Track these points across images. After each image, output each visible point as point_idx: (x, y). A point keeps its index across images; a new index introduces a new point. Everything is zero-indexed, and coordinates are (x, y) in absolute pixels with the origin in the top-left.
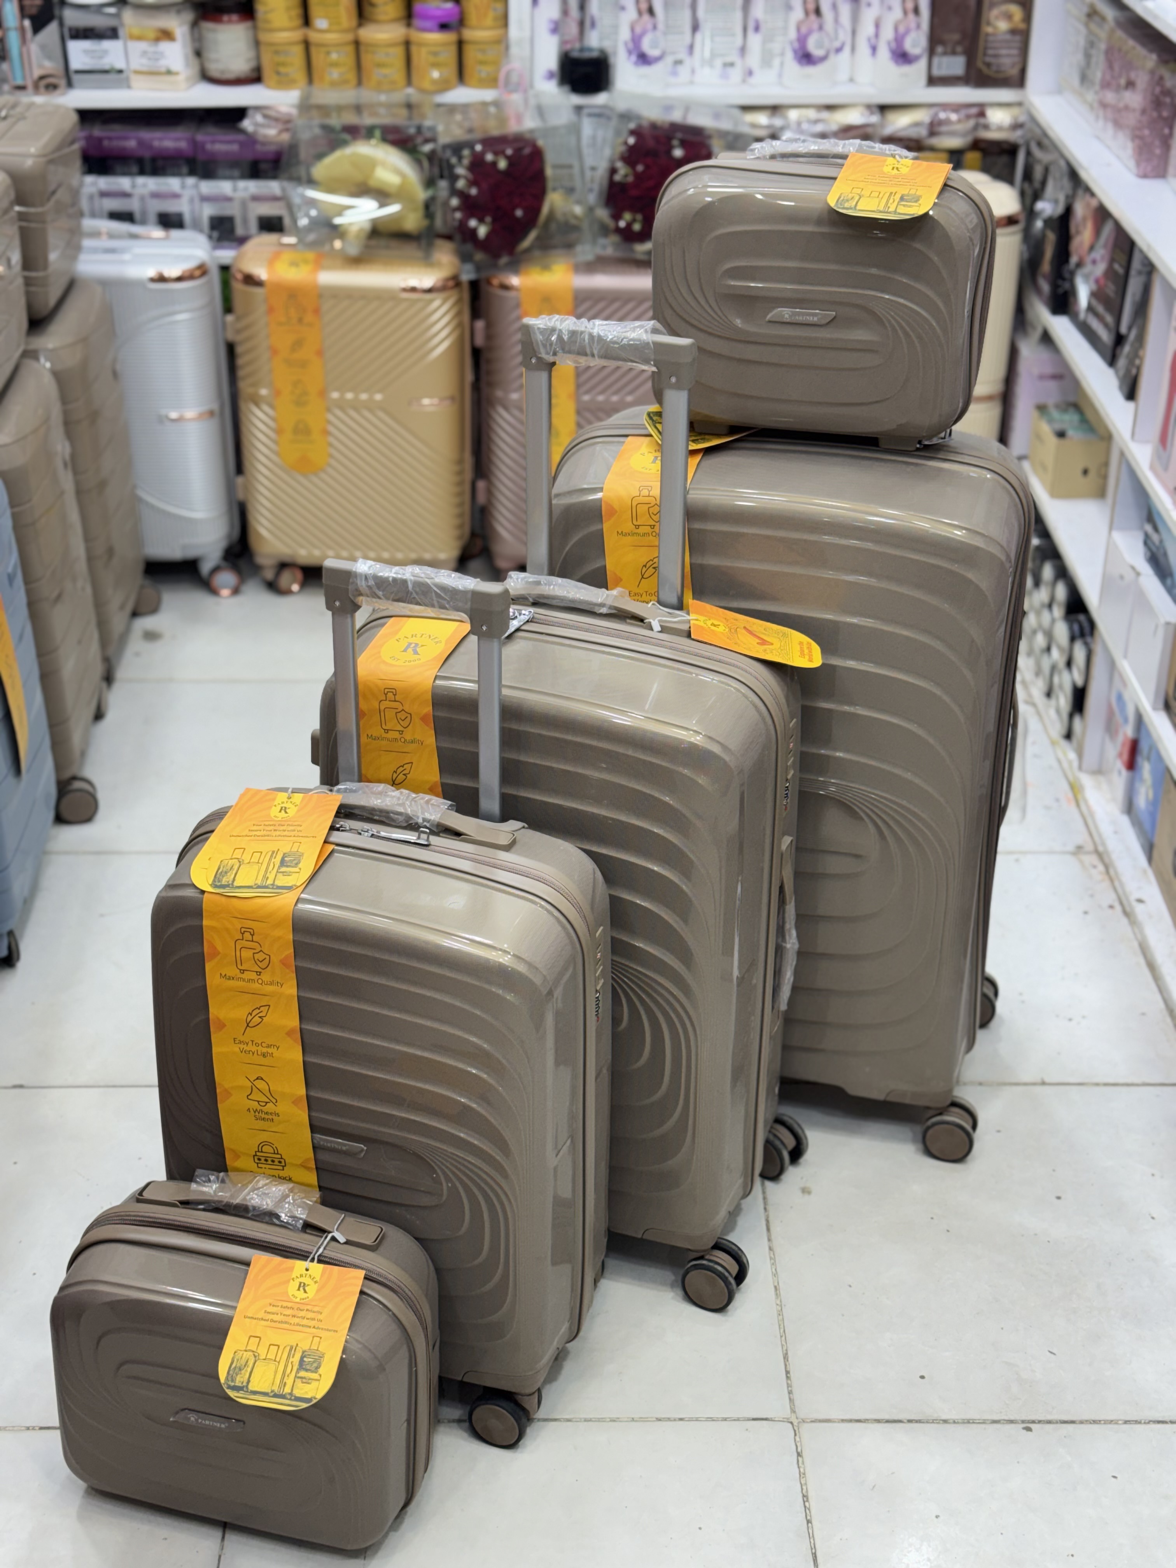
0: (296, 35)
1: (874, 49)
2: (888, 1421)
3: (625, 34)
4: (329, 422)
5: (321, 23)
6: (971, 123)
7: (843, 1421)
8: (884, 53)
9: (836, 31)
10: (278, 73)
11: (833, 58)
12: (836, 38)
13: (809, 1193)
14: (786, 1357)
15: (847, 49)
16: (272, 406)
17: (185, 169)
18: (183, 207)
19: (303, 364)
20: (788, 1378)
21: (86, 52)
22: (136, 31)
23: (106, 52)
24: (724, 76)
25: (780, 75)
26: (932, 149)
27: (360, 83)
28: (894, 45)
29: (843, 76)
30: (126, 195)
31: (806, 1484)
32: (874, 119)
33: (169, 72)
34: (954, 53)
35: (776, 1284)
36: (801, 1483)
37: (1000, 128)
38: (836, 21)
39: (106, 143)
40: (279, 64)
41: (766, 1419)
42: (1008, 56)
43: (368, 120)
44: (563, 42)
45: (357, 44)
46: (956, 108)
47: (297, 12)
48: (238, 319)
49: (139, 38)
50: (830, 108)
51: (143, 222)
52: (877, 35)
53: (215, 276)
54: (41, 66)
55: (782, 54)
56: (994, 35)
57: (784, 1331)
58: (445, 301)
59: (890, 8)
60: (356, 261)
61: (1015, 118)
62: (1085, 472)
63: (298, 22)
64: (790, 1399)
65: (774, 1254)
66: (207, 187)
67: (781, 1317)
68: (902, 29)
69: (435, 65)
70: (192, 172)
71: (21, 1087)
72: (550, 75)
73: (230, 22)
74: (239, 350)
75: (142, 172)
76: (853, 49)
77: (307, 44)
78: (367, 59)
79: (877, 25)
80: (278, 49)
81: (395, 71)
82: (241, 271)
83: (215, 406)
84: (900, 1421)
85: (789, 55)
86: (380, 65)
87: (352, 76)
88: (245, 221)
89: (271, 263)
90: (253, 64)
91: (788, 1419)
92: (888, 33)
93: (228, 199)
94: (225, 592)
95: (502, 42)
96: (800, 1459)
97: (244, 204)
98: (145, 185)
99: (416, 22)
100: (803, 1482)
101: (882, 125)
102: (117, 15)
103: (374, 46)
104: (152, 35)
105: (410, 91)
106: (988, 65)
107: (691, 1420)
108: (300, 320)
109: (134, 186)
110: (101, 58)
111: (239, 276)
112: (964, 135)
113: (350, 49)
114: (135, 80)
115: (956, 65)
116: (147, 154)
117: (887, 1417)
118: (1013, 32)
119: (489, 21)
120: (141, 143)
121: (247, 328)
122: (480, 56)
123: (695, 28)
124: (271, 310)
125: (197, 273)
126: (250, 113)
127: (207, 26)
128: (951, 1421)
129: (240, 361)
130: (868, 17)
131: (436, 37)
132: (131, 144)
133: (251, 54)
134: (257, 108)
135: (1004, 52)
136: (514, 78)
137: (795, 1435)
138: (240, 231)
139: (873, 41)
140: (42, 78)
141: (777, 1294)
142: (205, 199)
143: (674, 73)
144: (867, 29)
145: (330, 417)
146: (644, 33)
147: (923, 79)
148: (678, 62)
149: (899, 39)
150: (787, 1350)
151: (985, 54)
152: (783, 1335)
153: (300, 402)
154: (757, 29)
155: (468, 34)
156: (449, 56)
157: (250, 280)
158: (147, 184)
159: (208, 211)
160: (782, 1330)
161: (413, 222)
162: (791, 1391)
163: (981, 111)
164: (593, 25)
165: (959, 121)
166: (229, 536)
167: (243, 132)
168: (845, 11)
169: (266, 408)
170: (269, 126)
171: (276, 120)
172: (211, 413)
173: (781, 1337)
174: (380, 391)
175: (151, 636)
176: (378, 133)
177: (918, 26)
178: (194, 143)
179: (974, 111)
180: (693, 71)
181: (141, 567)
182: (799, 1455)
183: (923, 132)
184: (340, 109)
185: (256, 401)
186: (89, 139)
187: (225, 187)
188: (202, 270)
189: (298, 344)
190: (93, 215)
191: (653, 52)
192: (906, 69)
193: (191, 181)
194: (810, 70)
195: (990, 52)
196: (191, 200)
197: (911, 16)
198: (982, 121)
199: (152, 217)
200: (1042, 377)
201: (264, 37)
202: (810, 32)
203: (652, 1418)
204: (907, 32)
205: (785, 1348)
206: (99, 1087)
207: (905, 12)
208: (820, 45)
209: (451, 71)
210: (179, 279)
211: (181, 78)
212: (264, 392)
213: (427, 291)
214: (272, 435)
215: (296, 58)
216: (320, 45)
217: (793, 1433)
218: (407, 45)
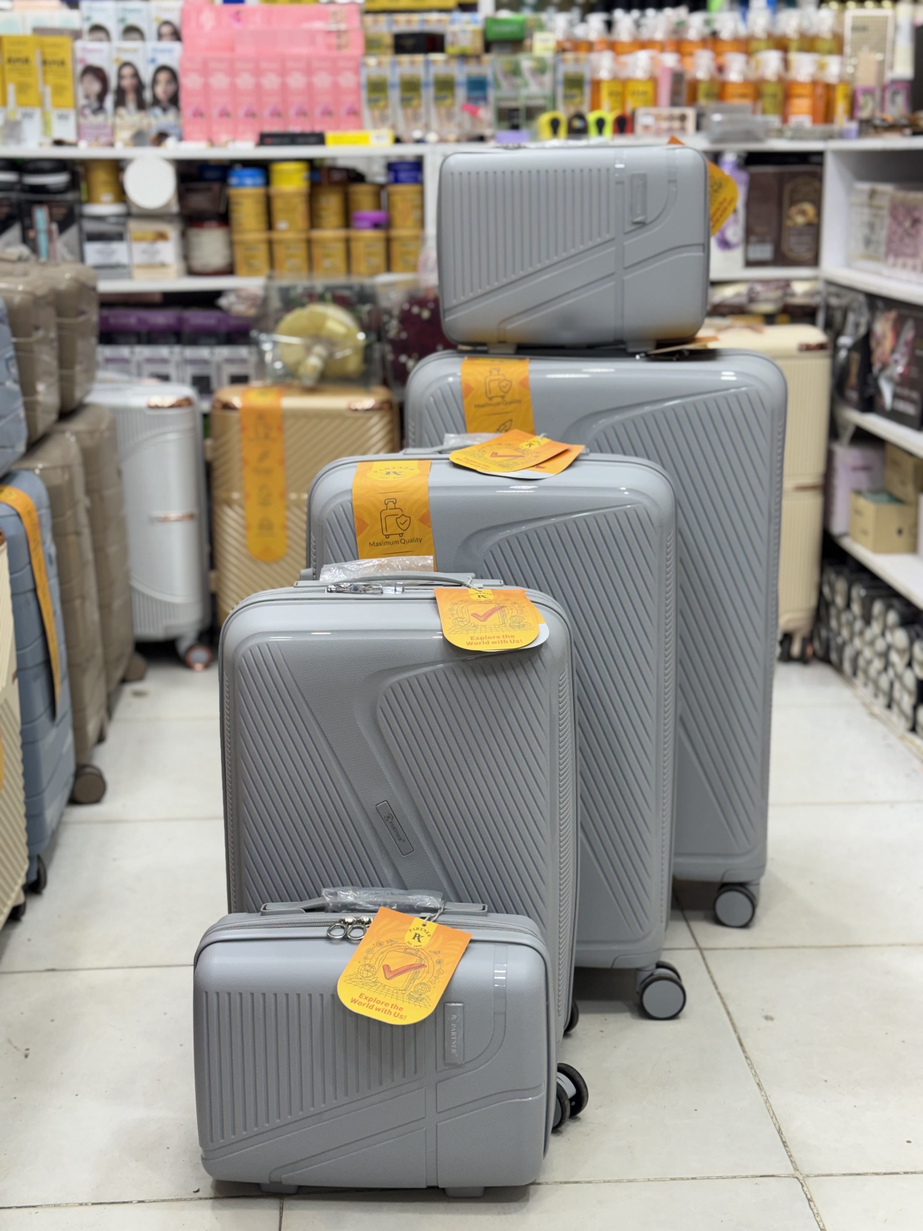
2: (885, 1174)
4: (288, 519)
5: (282, 225)
6: (779, 294)
7: (844, 1175)
10: (248, 265)
13: (772, 1019)
14: (780, 1132)
16: (242, 507)
17: (172, 339)
18: (171, 370)
19: (268, 472)
20: (785, 1146)
21: (99, 251)
22: (138, 234)
23: (113, 252)
26: (752, 313)
27: (310, 270)
30: (126, 361)
31: (821, 1221)
33: (163, 265)
34: (764, 242)
35: (758, 1081)
36: (817, 1221)
37: (802, 296)
39: (112, 320)
40: (249, 258)
41: (773, 1176)
45: (309, 242)
46: (769, 281)
47: (262, 219)
48: (216, 440)
49: (141, 240)
56: (793, 227)
57: (774, 1113)
58: (382, 418)
60: (311, 391)
61: (815, 287)
62: (900, 532)
63: (263, 225)
64: (791, 1161)
65: (750, 1061)
66: (190, 352)
67: (768, 1104)
69: (370, 255)
70: (179, 342)
71: (53, 970)
73: (210, 228)
74: (216, 464)
75: (139, 343)
78: (317, 252)
80: (248, 246)
81: (337, 262)
82: (219, 402)
83: (194, 511)
84: (897, 1173)
86: (327, 256)
87: (304, 265)
88: (219, 377)
89: (243, 395)
90: (228, 259)
91: (793, 1175)
93: (205, 362)
94: (199, 666)
95: (420, 237)
96: (812, 1204)
97: (219, 366)
98: (141, 352)
99: (355, 225)
100: (818, 1219)
101: (713, 295)
102: (124, 224)
103: (322, 242)
104: (150, 236)
105: (350, 276)
106: (790, 250)
108: (267, 436)
109: (132, 353)
110: (110, 256)
111: (218, 405)
112: (775, 302)
113: (303, 247)
114: (137, 273)
115: (765, 251)
116: (143, 329)
117: (884, 1171)
118: (809, 224)
119: (409, 222)
120: (140, 321)
121: (222, 446)
122: (403, 249)
124: (243, 429)
125: (181, 403)
126: (225, 293)
127: (193, 231)
129: (217, 475)
131: (369, 234)
132: (132, 322)
133: (226, 252)
134: (232, 291)
136: (430, 263)
137: (803, 1186)
138: (214, 385)
141: (760, 1089)
142: (188, 362)
145: (289, 514)
147: (742, 262)
150: (779, 1127)
151: (788, 241)
153: (265, 503)
155: (395, 233)
156: (380, 248)
157: (227, 407)
158: (144, 352)
159: (190, 371)
160: (771, 1114)
161: (354, 364)
162: (791, 1155)
163: (786, 284)
165: (771, 291)
166: (202, 621)
167: (218, 308)
169: (237, 508)
170: (239, 304)
171: (246, 299)
172: (191, 517)
173: (772, 1118)
175: (138, 694)
176: (328, 297)
177: (737, 223)
178: (180, 320)
179: (782, 284)
181: (132, 645)
182: (809, 1200)
183: (743, 300)
185: (229, 503)
186: (104, 319)
187: (203, 352)
188: (187, 402)
189: (264, 456)
192: (728, 253)
193: (177, 349)
196: (177, 364)
198: (788, 291)
199: (146, 374)
200: (855, 469)
201: (238, 238)
203: (667, 1178)
204: (728, 225)
205: (777, 1126)
206: (123, 968)
209: (381, 261)
210: (170, 407)
211: (173, 271)
212: (236, 495)
213: (368, 410)
214: (242, 530)
215: (262, 253)
216: (281, 242)
217: (800, 1186)
218: (348, 241)
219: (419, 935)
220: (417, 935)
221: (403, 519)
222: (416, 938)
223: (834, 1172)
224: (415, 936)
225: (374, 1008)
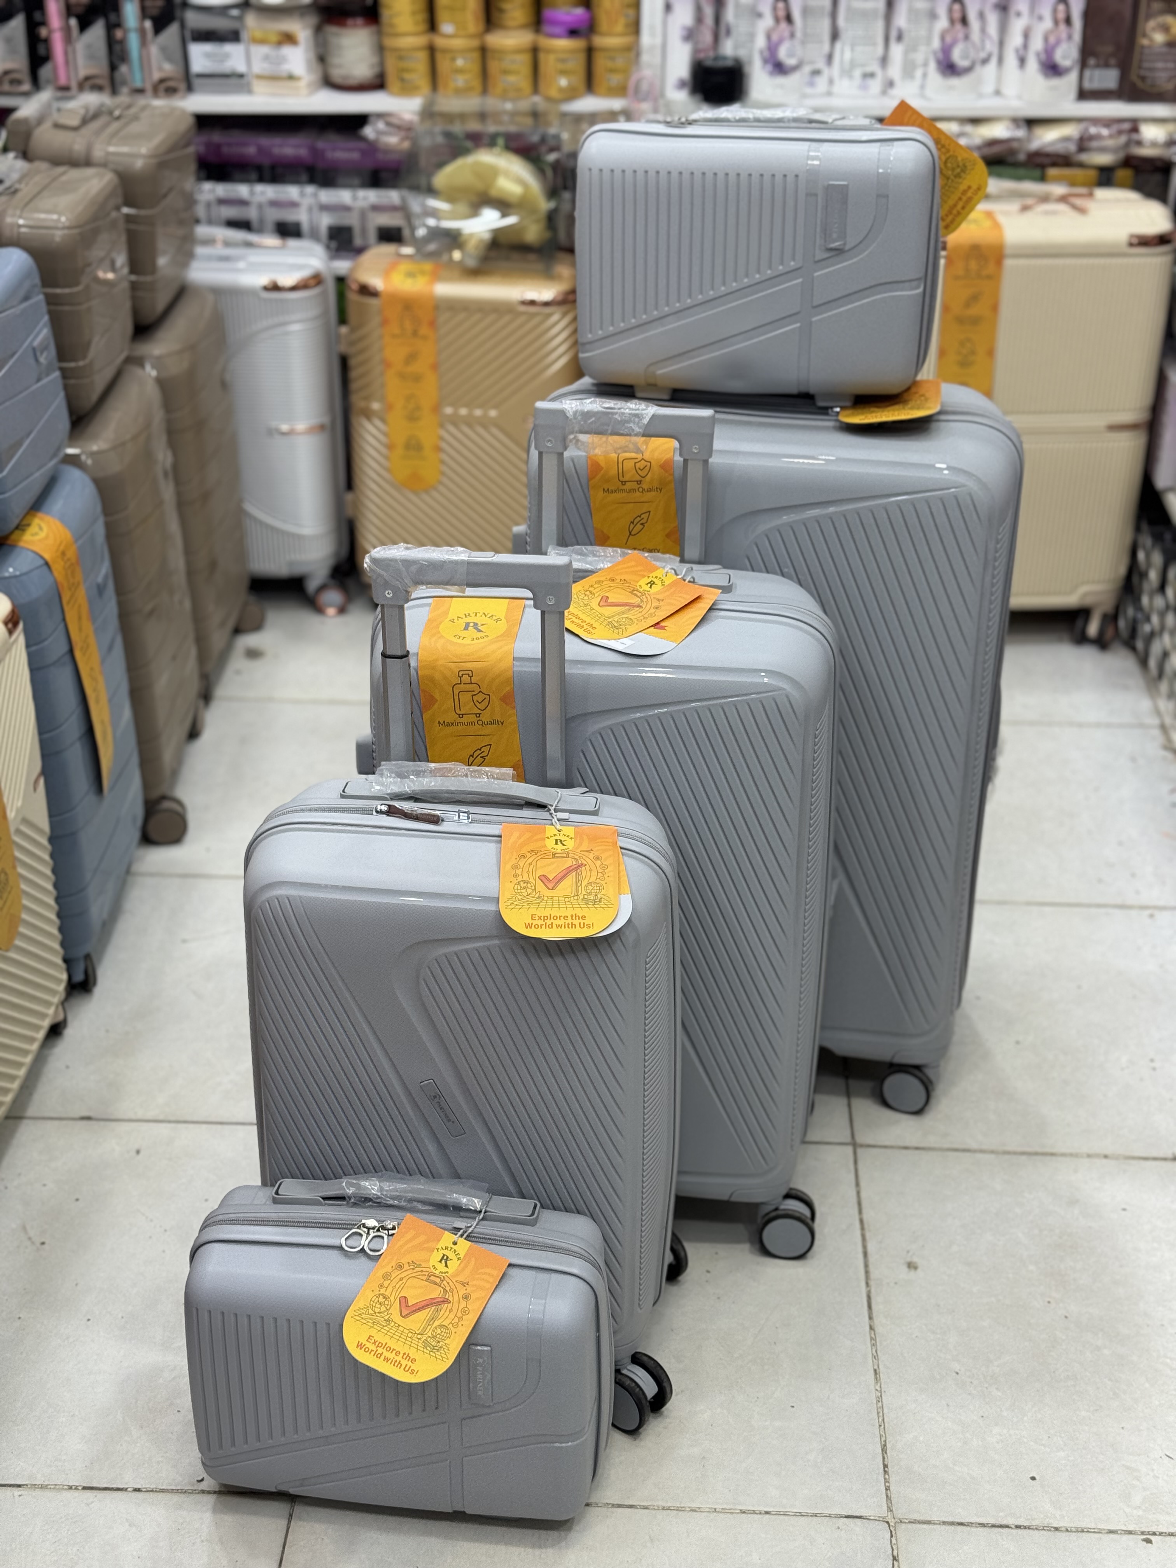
0: (421, 40)
1: (1022, 61)
2: (993, 1526)
3: (761, 42)
4: (442, 438)
5: (447, 28)
6: (1123, 139)
7: (944, 1523)
8: (1033, 64)
9: (983, 41)
10: (402, 80)
11: (978, 69)
12: (983, 48)
13: (916, 1268)
14: (884, 1449)
15: (994, 61)
16: (383, 420)
17: (304, 177)
18: (302, 217)
19: (417, 378)
20: (886, 1472)
21: (208, 55)
22: (258, 34)
23: (227, 56)
24: (864, 87)
25: (922, 87)
26: (1081, 165)
27: (485, 91)
28: (1043, 57)
29: (989, 88)
30: (242, 203)
32: (1021, 133)
33: (291, 77)
34: (1107, 65)
35: (876, 1367)
37: (1154, 144)
38: (983, 30)
39: (225, 150)
40: (404, 70)
41: (860, 1517)
42: (1166, 69)
43: (491, 128)
44: (696, 51)
45: (484, 51)
46: (1108, 122)
47: (422, 16)
48: (353, 330)
49: (262, 42)
50: (976, 121)
51: (260, 230)
52: (1025, 46)
53: (331, 286)
54: (160, 69)
55: (925, 65)
56: (1149, 47)
57: (883, 1420)
58: (565, 314)
59: (1040, 18)
60: (475, 273)
61: (1170, 135)
63: (423, 27)
64: (887, 1496)
65: (875, 1334)
66: (327, 196)
67: (880, 1404)
68: (1052, 40)
69: (563, 72)
70: (312, 180)
72: (682, 84)
73: (355, 26)
74: (352, 362)
75: (261, 179)
76: (1000, 60)
77: (432, 50)
78: (494, 66)
79: (1026, 35)
80: (401, 55)
81: (520, 78)
82: (356, 281)
83: (326, 420)
84: (1007, 1527)
85: (932, 66)
86: (506, 72)
87: (477, 83)
88: (364, 231)
89: (387, 273)
90: (376, 70)
91: (884, 1518)
92: (1037, 44)
93: (347, 209)
94: (331, 611)
95: (633, 50)
96: (896, 1564)
97: (363, 214)
98: (263, 193)
99: (546, 28)
101: (1029, 139)
102: (240, 18)
103: (501, 53)
104: (274, 38)
105: (537, 99)
106: (1143, 79)
107: (778, 1514)
108: (415, 333)
109: (252, 193)
110: (222, 61)
111: (354, 286)
112: (1115, 150)
113: (476, 55)
114: (257, 86)
115: (1109, 78)
116: (266, 162)
117: (992, 1521)
118: (1171, 45)
119: (620, 27)
120: (261, 150)
121: (361, 339)
122: (610, 64)
123: (835, 36)
124: (385, 322)
125: (312, 282)
126: (372, 119)
127: (331, 30)
128: (1063, 1529)
129: (353, 374)
130: (1017, 26)
131: (564, 43)
132: (251, 150)
133: (375, 60)
134: (380, 116)
135: (1160, 65)
136: (644, 86)
137: (892, 1536)
138: (358, 241)
139: (1021, 52)
140: (162, 81)
141: (876, 1378)
142: (325, 208)
143: (812, 84)
144: (1015, 40)
145: (442, 433)
146: (780, 41)
147: (1073, 92)
148: (816, 73)
149: (1049, 51)
150: (885, 1441)
151: (1140, 67)
152: (882, 1425)
153: (412, 417)
154: (900, 38)
155: (599, 41)
156: (577, 64)
157: (365, 290)
158: (265, 192)
159: (326, 221)
160: (881, 1420)
161: (533, 233)
162: (889, 1487)
163: (1134, 125)
164: (728, 32)
165: (1111, 136)
166: (337, 554)
167: (364, 139)
168: (993, 19)
169: (378, 423)
170: (390, 134)
171: (399, 127)
172: (322, 427)
173: (880, 1426)
174: (495, 407)
175: (253, 654)
176: (501, 141)
177: (1070, 37)
178: (314, 151)
179: (1126, 126)
180: (831, 82)
181: (245, 583)
182: (895, 1559)
183: (1072, 147)
184: (462, 117)
185: (368, 414)
186: (208, 145)
187: (344, 196)
188: (316, 280)
189: (411, 358)
190: (210, 222)
191: (791, 62)
192: (1055, 82)
193: (310, 189)
194: (955, 81)
195: (1146, 65)
196: (310, 209)
197: (1062, 27)
198: (1135, 136)
199: (270, 225)
201: (389, 42)
202: (954, 42)
204: (1058, 42)
205: (883, 1439)
207: (1056, 22)
208: (965, 56)
209: (579, 79)
210: (294, 288)
211: (303, 83)
212: (376, 406)
213: (546, 304)
214: (384, 450)
215: (420, 63)
216: (445, 51)
217: (889, 1534)
218: (535, 51)
219: (447, 1257)
220: (445, 1257)
221: (479, 698)
222: (443, 1261)
223: (935, 1518)
224: (443, 1258)
225: (383, 1357)
